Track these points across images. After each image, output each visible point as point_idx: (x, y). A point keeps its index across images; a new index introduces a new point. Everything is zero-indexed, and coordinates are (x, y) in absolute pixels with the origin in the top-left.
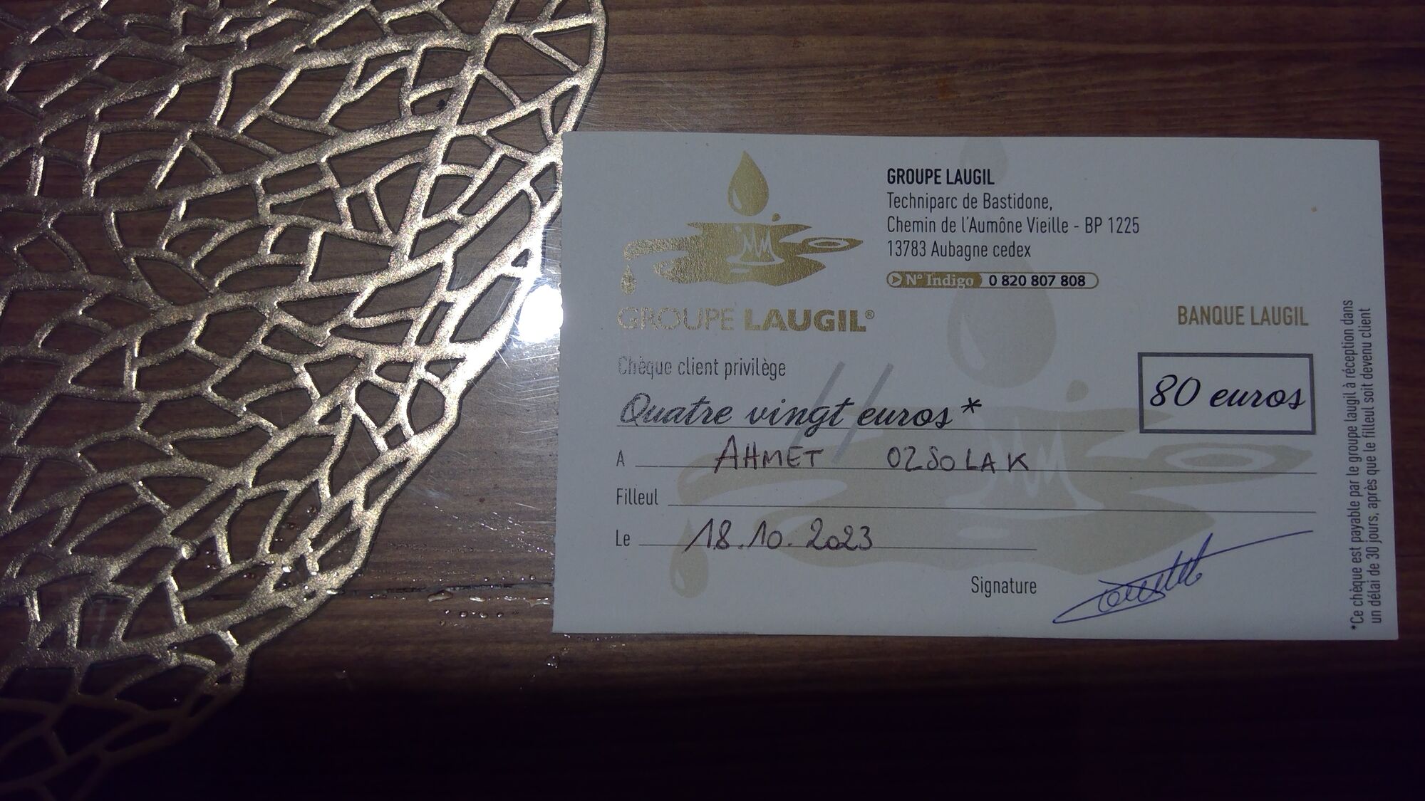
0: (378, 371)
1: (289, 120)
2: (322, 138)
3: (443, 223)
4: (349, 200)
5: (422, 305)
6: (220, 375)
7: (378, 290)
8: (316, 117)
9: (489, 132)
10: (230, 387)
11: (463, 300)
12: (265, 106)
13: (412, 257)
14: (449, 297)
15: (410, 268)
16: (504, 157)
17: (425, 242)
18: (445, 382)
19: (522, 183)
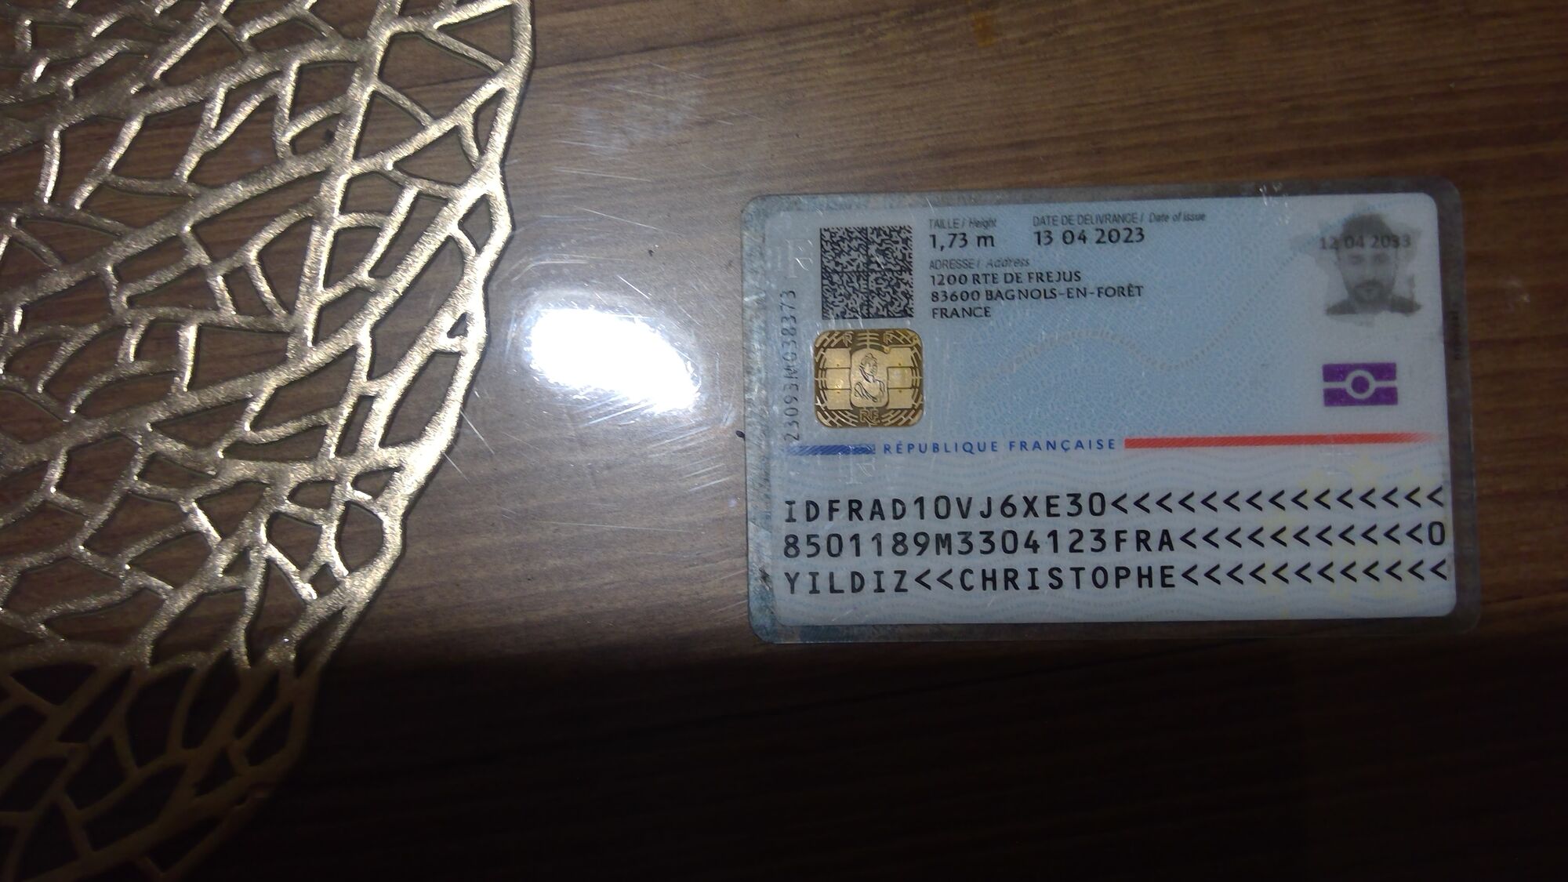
0: (292, 497)
1: (135, 183)
2: (179, 202)
3: (352, 291)
4: (226, 277)
5: (335, 403)
6: (89, 528)
7: (278, 390)
8: (170, 174)
9: (397, 165)
10: (106, 541)
11: (390, 391)
12: (104, 169)
13: (315, 342)
14: (373, 388)
15: (317, 357)
16: (419, 196)
17: (333, 318)
18: (380, 500)
19: (449, 225)
